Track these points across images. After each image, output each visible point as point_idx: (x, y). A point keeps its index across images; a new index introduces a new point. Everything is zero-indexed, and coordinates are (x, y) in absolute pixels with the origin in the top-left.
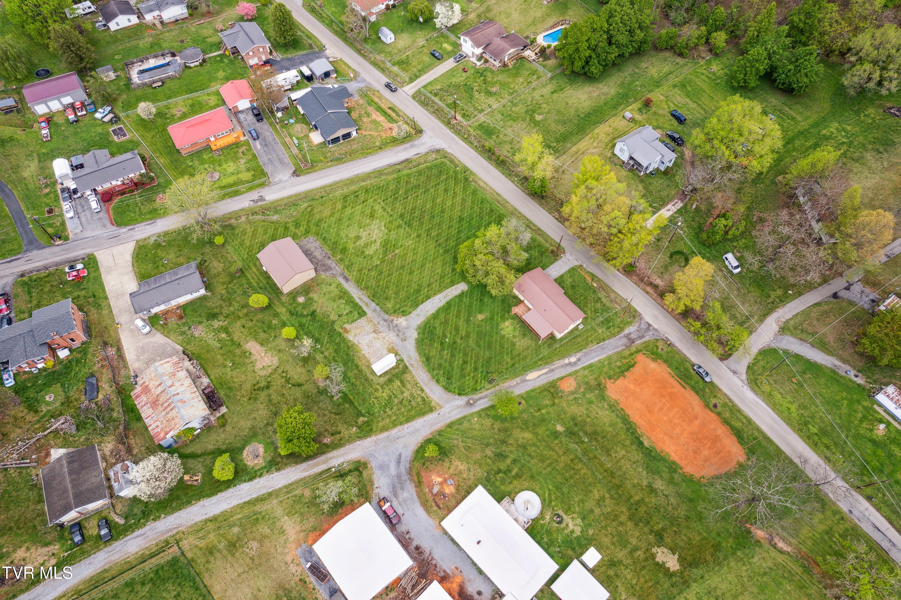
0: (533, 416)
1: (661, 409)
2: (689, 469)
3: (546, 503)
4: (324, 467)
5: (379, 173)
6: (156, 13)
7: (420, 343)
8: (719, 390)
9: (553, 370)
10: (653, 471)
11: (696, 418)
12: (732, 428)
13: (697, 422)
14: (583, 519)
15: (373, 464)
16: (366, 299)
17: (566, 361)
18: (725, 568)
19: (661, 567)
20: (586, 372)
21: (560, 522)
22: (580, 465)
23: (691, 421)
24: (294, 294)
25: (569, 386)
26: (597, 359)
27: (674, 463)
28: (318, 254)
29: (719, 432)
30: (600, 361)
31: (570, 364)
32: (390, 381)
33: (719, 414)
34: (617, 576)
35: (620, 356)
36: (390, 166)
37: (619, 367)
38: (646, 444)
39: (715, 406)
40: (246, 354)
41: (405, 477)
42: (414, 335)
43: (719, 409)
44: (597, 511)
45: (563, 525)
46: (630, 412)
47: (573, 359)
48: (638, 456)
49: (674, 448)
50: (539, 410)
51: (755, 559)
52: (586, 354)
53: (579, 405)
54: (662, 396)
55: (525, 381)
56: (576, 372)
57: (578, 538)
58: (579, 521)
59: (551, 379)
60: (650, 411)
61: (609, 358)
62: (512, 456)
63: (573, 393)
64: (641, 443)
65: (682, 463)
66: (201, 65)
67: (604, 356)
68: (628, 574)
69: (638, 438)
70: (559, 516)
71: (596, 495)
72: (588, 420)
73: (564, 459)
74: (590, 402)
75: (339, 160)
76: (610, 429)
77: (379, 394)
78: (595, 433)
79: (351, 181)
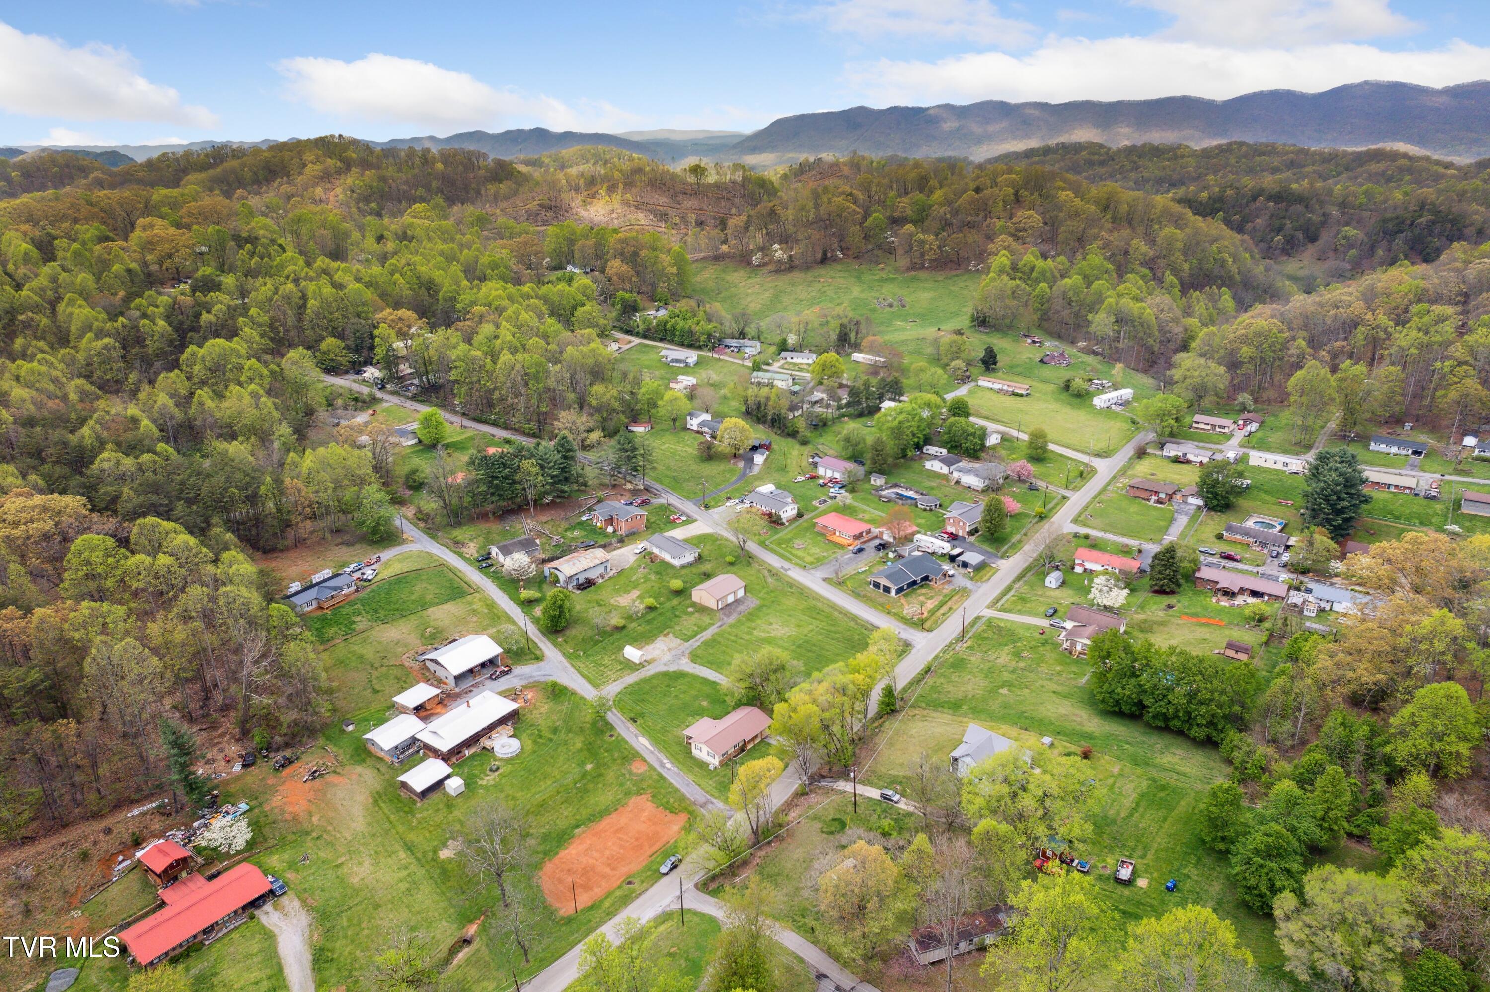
0: (600, 747)
1: (620, 839)
2: (549, 867)
3: (509, 761)
4: (537, 641)
5: (854, 618)
6: (960, 474)
7: (665, 674)
8: (652, 885)
9: (652, 752)
10: (545, 838)
11: (613, 869)
12: (601, 901)
13: (608, 870)
14: (495, 786)
15: (542, 664)
16: (702, 640)
17: (665, 761)
18: (437, 898)
19: (444, 844)
20: (655, 777)
21: (491, 770)
22: (549, 783)
23: (609, 865)
24: (694, 604)
25: (638, 768)
26: (672, 781)
27: (557, 853)
28: (741, 608)
29: (596, 890)
30: (671, 784)
31: (662, 765)
32: (621, 663)
33: (620, 887)
34: (438, 810)
35: (683, 798)
36: (867, 622)
37: (667, 802)
38: (577, 831)
39: (630, 883)
40: (627, 592)
41: (531, 680)
42: (672, 668)
43: (626, 887)
44: (502, 795)
45: (488, 772)
46: (614, 815)
47: (669, 765)
48: (562, 824)
49: (574, 852)
50: (607, 751)
51: (444, 924)
52: (678, 774)
53: (617, 778)
54: (637, 839)
55: (636, 737)
56: (655, 769)
57: (476, 783)
58: (492, 783)
59: (642, 752)
60: (617, 831)
61: (677, 791)
62: (555, 738)
63: (631, 773)
64: (577, 826)
65: (556, 860)
66: (925, 510)
67: (678, 786)
68: (439, 818)
69: (584, 823)
70: (498, 768)
71: (519, 795)
72: (600, 786)
73: (556, 772)
74: (621, 785)
75: (856, 594)
76: (592, 802)
77: (606, 658)
78: (586, 791)
79: (834, 606)
